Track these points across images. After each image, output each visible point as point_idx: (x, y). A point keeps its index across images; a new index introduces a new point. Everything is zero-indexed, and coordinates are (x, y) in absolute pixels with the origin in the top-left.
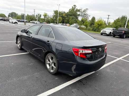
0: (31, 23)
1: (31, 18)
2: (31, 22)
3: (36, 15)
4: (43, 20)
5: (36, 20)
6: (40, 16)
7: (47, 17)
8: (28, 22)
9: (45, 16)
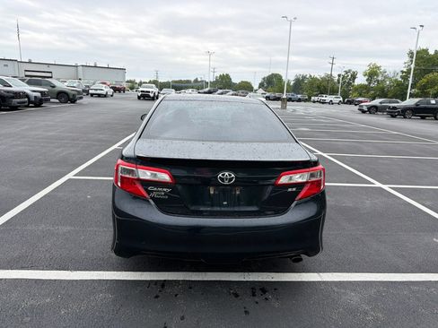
0: (314, 102)
1: (319, 87)
2: (316, 98)
3: (339, 75)
4: (363, 90)
5: (334, 92)
6: (354, 77)
7: (380, 78)
8: (306, 101)
9: (372, 74)
